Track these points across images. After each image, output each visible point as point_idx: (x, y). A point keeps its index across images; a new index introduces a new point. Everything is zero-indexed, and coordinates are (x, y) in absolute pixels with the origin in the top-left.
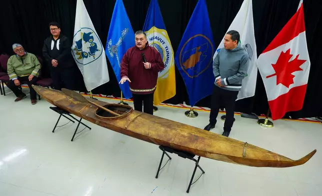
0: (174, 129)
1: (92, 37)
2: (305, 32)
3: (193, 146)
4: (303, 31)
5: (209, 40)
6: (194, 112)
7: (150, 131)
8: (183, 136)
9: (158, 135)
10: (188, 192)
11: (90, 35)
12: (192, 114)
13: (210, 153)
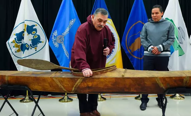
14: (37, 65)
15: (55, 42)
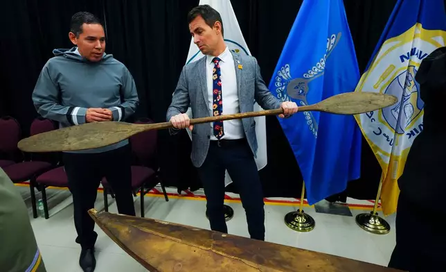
14: (81, 139)
15: (283, 96)
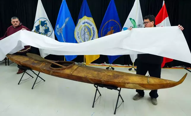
0: (103, 72)
1: (46, 24)
2: (168, 17)
3: (116, 81)
4: (167, 17)
5: (118, 23)
6: (111, 67)
7: (88, 75)
8: (109, 75)
9: (93, 77)
10: (115, 113)
11: (45, 22)
12: (110, 69)
13: (128, 83)
15: (58, 32)
